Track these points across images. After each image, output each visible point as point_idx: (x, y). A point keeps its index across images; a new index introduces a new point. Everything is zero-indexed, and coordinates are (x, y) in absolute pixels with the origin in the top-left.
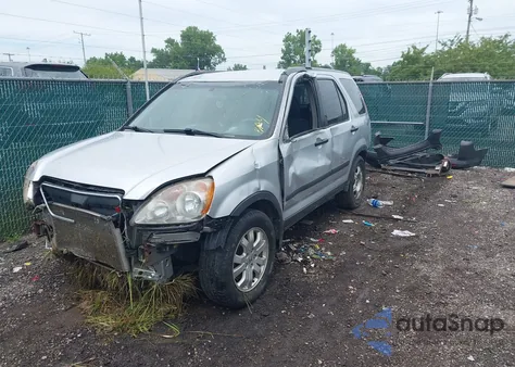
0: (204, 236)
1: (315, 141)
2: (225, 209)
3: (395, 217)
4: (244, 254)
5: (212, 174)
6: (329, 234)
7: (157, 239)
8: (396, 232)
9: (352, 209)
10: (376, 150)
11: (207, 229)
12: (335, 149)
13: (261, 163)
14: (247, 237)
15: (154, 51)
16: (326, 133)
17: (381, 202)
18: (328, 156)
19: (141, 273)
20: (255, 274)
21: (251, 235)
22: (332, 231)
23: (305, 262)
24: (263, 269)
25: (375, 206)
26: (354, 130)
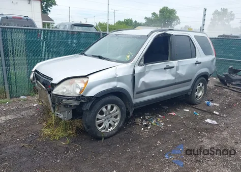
0: (81, 103)
1: (165, 67)
2: (92, 93)
3: (215, 112)
4: (104, 115)
5: (89, 77)
6: (171, 115)
7: (65, 101)
8: (208, 121)
9: (193, 104)
10: (224, 75)
11: (82, 101)
12: (179, 72)
13: (120, 74)
14: (106, 108)
15: (146, 18)
16: (174, 63)
17: (211, 104)
18: (173, 75)
19: (57, 114)
20: (110, 125)
21: (109, 107)
22: (173, 114)
23: (147, 126)
24: (116, 124)
25: (208, 105)
26: (197, 63)
